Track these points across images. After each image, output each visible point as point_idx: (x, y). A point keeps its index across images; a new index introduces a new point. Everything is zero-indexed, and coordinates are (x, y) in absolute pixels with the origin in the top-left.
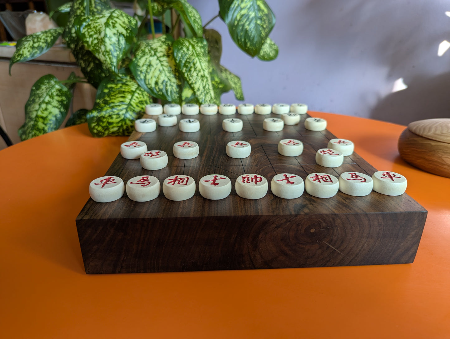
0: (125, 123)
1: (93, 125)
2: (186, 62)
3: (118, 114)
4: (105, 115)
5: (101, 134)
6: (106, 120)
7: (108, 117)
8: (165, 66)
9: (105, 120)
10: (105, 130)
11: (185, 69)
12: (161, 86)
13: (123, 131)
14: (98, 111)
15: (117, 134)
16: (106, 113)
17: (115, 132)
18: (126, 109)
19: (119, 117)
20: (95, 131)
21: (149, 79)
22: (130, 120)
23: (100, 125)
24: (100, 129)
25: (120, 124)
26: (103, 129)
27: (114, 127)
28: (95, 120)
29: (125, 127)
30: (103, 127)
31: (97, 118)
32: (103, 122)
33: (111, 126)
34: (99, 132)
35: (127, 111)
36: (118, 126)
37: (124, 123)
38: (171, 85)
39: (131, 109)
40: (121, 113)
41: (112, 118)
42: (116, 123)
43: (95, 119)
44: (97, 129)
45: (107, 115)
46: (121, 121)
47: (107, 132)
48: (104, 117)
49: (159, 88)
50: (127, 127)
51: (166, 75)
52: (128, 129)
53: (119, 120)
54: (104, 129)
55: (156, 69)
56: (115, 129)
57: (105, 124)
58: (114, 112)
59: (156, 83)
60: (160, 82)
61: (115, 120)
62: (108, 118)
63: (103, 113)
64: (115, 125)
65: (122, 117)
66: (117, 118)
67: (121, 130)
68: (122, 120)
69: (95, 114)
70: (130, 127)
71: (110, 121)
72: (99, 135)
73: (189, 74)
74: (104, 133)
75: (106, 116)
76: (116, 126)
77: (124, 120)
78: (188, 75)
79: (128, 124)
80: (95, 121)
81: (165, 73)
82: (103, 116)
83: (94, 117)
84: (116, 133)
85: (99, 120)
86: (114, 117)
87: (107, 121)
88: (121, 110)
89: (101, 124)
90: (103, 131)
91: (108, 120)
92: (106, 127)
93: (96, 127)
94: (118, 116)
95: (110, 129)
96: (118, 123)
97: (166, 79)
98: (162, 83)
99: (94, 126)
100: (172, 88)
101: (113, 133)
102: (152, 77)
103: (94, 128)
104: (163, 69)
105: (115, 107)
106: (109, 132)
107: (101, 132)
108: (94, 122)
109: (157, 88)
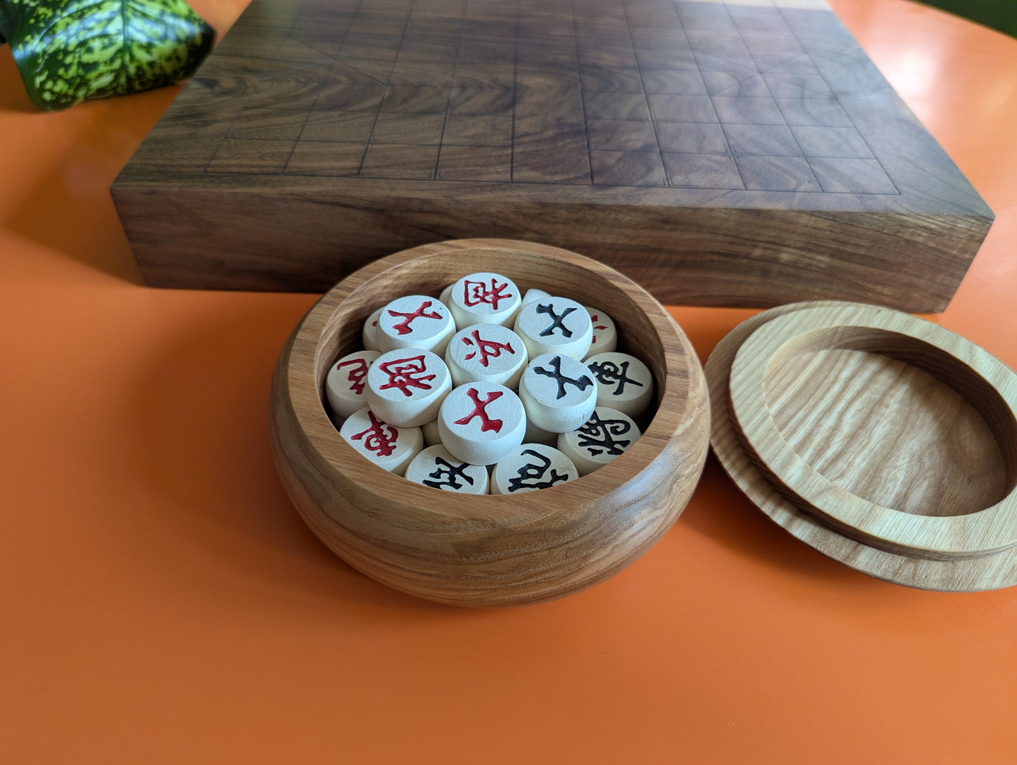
0: (132, 58)
1: (38, 80)
3: (104, 35)
4: (67, 45)
5: (63, 101)
6: (74, 57)
7: (76, 48)
9: (69, 60)
10: (78, 88)
13: (129, 79)
14: (39, 33)
15: (111, 93)
16: (69, 37)
17: (107, 87)
18: (122, 11)
19: (111, 44)
20: (47, 96)
22: (141, 47)
23: (60, 77)
24: (60, 86)
25: (117, 64)
26: (69, 88)
27: (101, 75)
28: (41, 64)
29: (132, 69)
30: (69, 82)
31: (46, 57)
32: (67, 67)
33: (92, 75)
34: (59, 96)
35: (126, 21)
36: (112, 71)
37: (127, 58)
39: (135, 10)
40: (113, 28)
41: (90, 50)
42: (105, 63)
43: (40, 61)
44: (51, 91)
45: (73, 42)
46: (119, 55)
47: (81, 93)
48: (66, 52)
50: (139, 68)
52: (140, 73)
53: (111, 51)
54: (74, 86)
56: (106, 80)
57: (72, 72)
58: (90, 29)
61: (99, 53)
62: (78, 50)
63: (60, 39)
64: (102, 68)
65: (120, 40)
66: (104, 47)
67: (123, 80)
68: (120, 51)
69: (35, 45)
70: (146, 67)
71: (87, 58)
72: (60, 103)
74: (74, 98)
75: (71, 48)
76: (107, 72)
77: (126, 49)
79: (138, 61)
80: (41, 66)
82: (62, 47)
83: (34, 57)
84: (109, 90)
85: (54, 61)
86: (96, 44)
87: (76, 61)
88: (110, 20)
89: (61, 71)
90: (71, 92)
91: (80, 57)
92: (78, 81)
93: (49, 85)
94: (106, 41)
95: (91, 83)
96: (112, 60)
99: (43, 83)
101: (101, 91)
103: (42, 89)
105: (88, 15)
106: (89, 90)
107: (66, 96)
108: (38, 70)
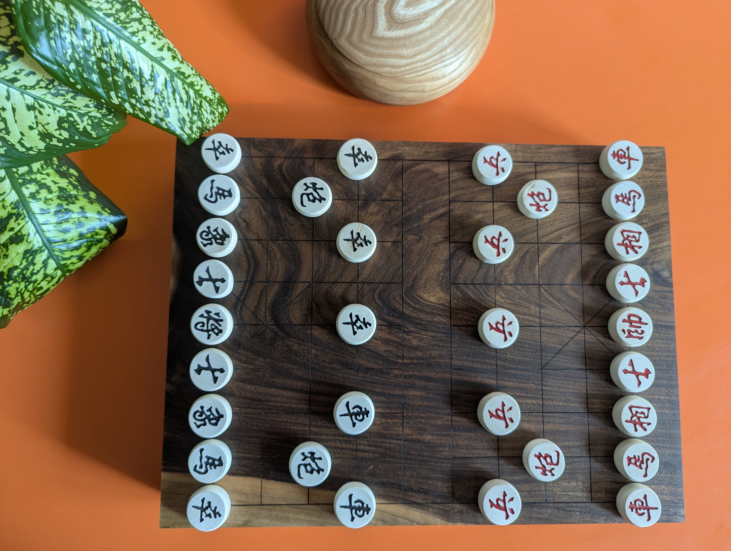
2: (102, 74)
8: (33, 87)
11: (113, 94)
12: (60, 134)
21: (19, 142)
38: (81, 116)
49: (59, 140)
51: (54, 107)
55: (14, 110)
59: (45, 136)
60: (52, 128)
73: (133, 101)
78: (133, 106)
81: (47, 102)
97: (63, 113)
98: (60, 127)
100: (90, 117)
102: (22, 134)
104: (35, 98)
109: (54, 142)
